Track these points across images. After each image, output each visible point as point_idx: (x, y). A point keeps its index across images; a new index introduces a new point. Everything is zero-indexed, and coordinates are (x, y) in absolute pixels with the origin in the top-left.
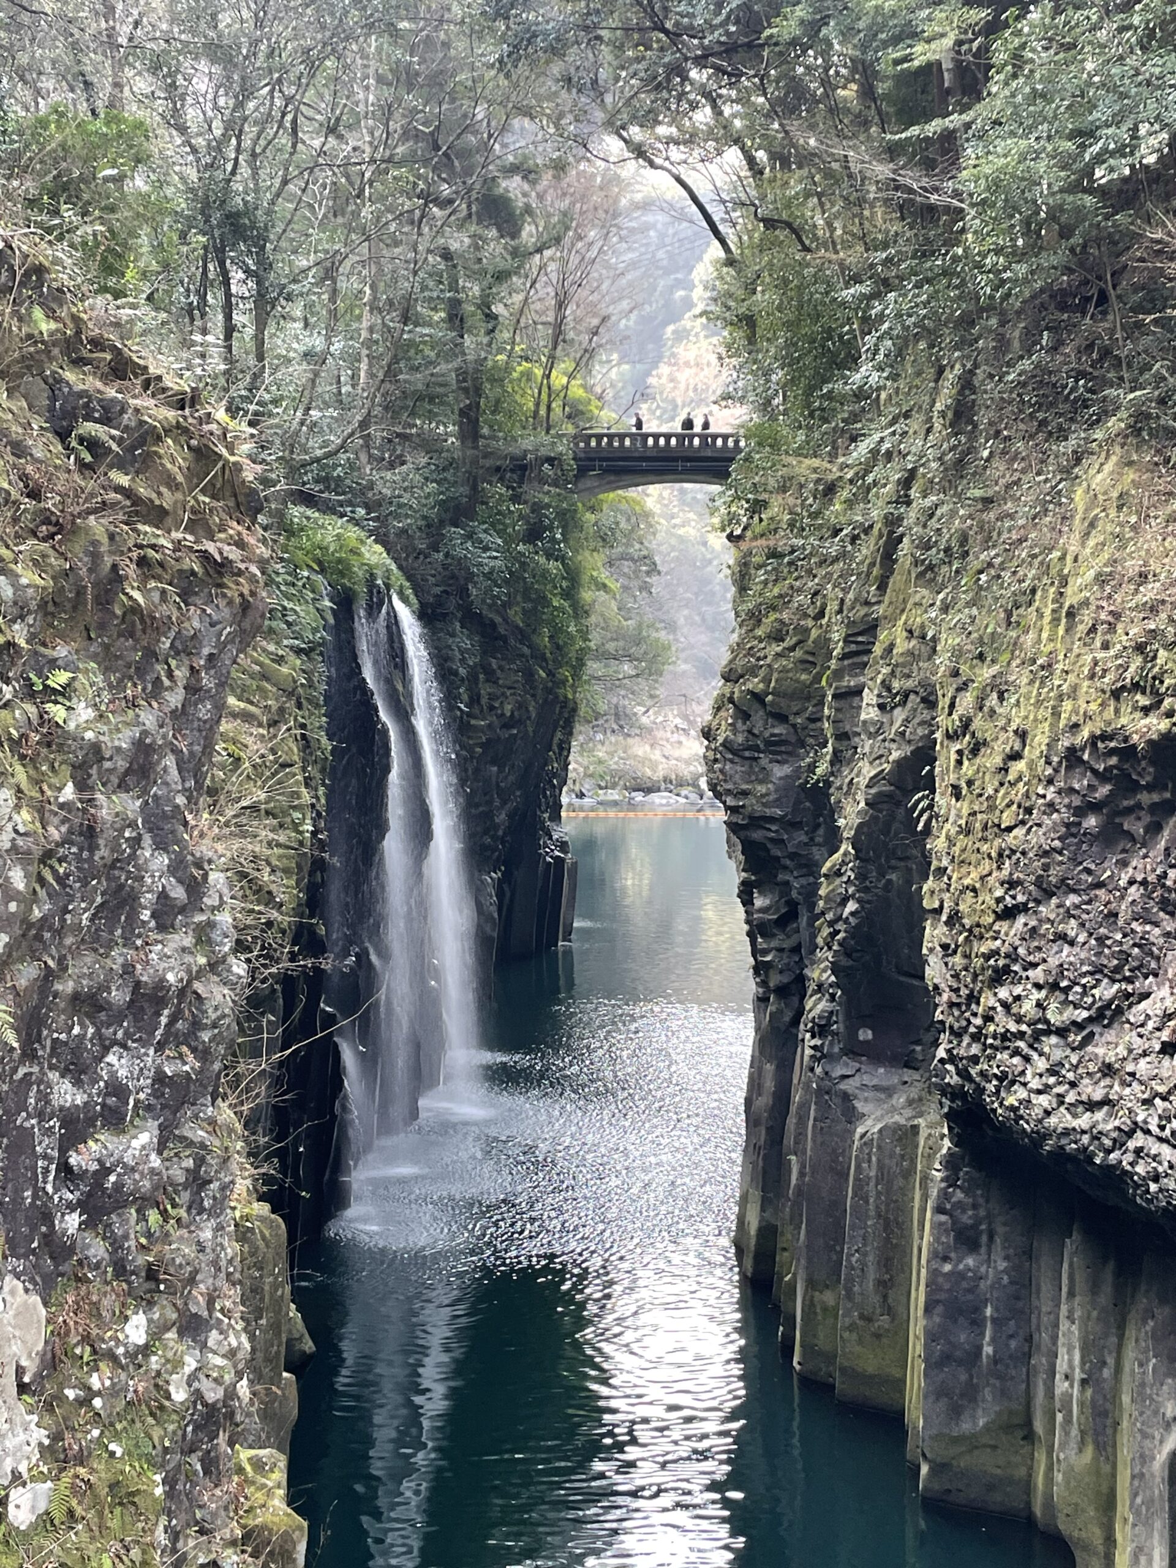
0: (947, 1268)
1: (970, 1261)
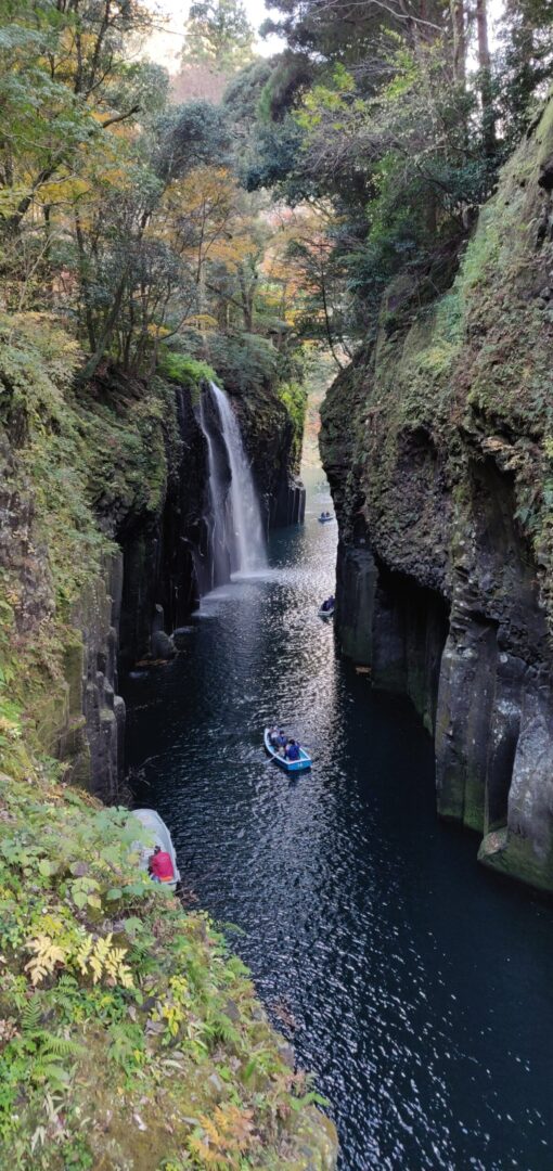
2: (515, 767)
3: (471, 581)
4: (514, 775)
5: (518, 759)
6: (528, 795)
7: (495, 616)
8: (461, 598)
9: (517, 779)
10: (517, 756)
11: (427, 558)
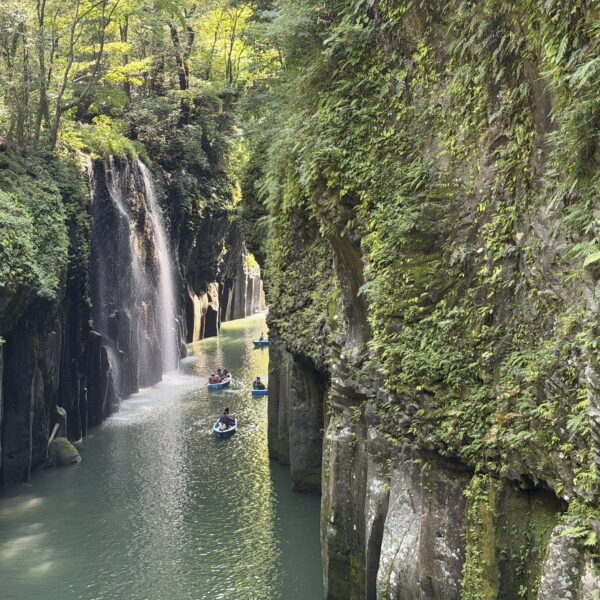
0: (295, 408)
1: (303, 405)
2: (382, 548)
3: (342, 357)
4: (382, 556)
5: (386, 539)
6: (393, 575)
7: (363, 391)
8: (338, 375)
9: (384, 560)
10: (385, 535)
11: (320, 337)
